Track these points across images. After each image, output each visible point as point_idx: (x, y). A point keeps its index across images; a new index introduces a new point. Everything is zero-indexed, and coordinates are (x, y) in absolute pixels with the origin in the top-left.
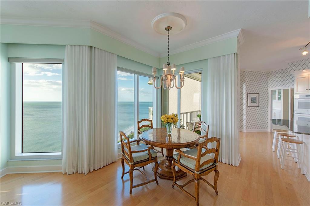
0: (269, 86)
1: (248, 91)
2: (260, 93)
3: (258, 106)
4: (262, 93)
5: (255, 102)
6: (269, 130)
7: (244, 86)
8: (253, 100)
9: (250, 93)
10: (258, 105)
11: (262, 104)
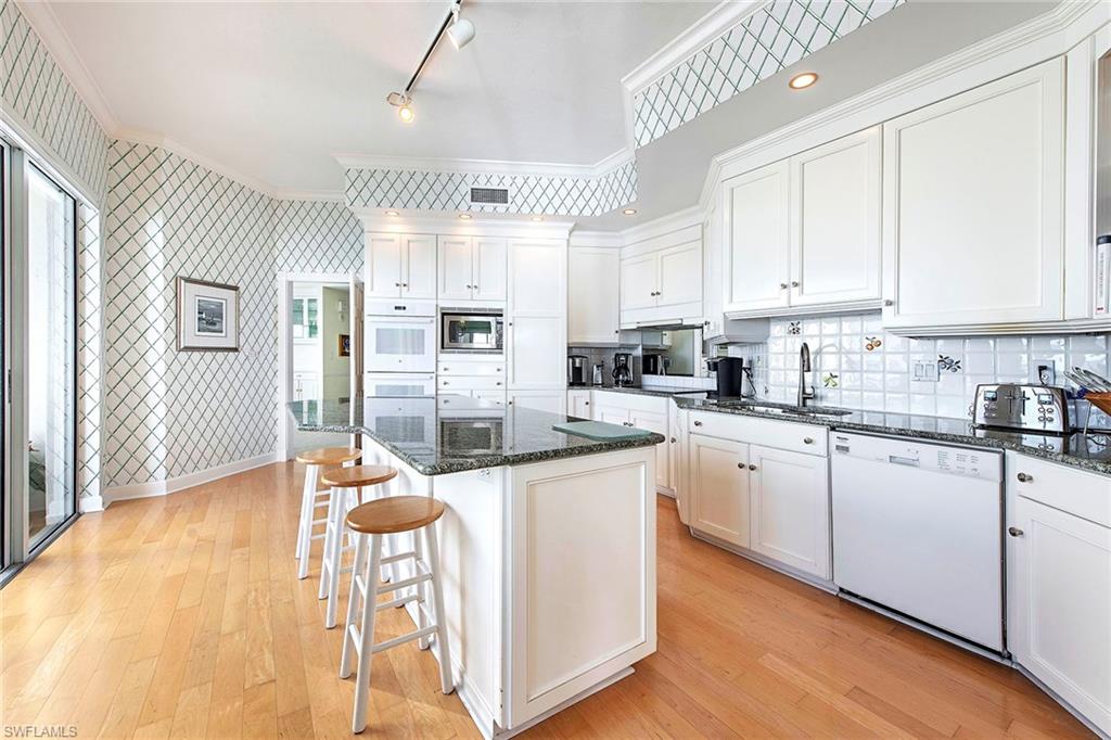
0: (280, 261)
1: (176, 264)
2: (242, 288)
3: (235, 350)
4: (252, 289)
5: (216, 327)
6: (281, 456)
7: (155, 234)
8: (210, 319)
9: (189, 280)
10: (234, 346)
11: (252, 340)
